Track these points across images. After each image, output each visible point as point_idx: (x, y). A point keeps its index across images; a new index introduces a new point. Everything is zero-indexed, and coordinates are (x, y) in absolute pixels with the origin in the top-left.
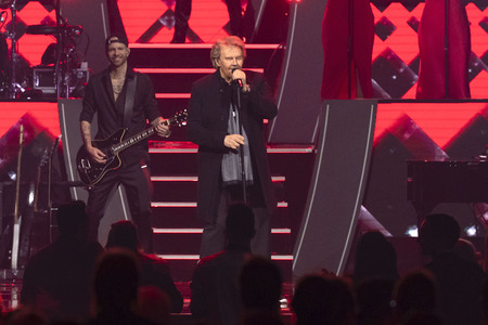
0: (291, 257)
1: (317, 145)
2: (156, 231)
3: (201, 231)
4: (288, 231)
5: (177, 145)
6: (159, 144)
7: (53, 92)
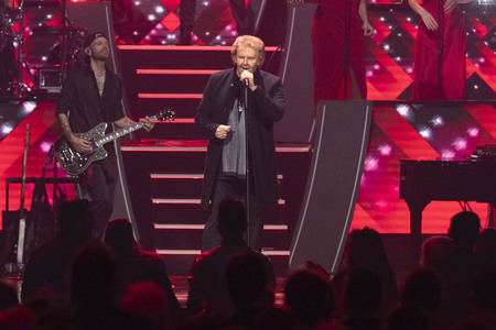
0: (287, 253)
1: (314, 144)
2: (157, 226)
3: (202, 227)
4: (285, 227)
5: (178, 143)
6: (161, 143)
7: (58, 91)
